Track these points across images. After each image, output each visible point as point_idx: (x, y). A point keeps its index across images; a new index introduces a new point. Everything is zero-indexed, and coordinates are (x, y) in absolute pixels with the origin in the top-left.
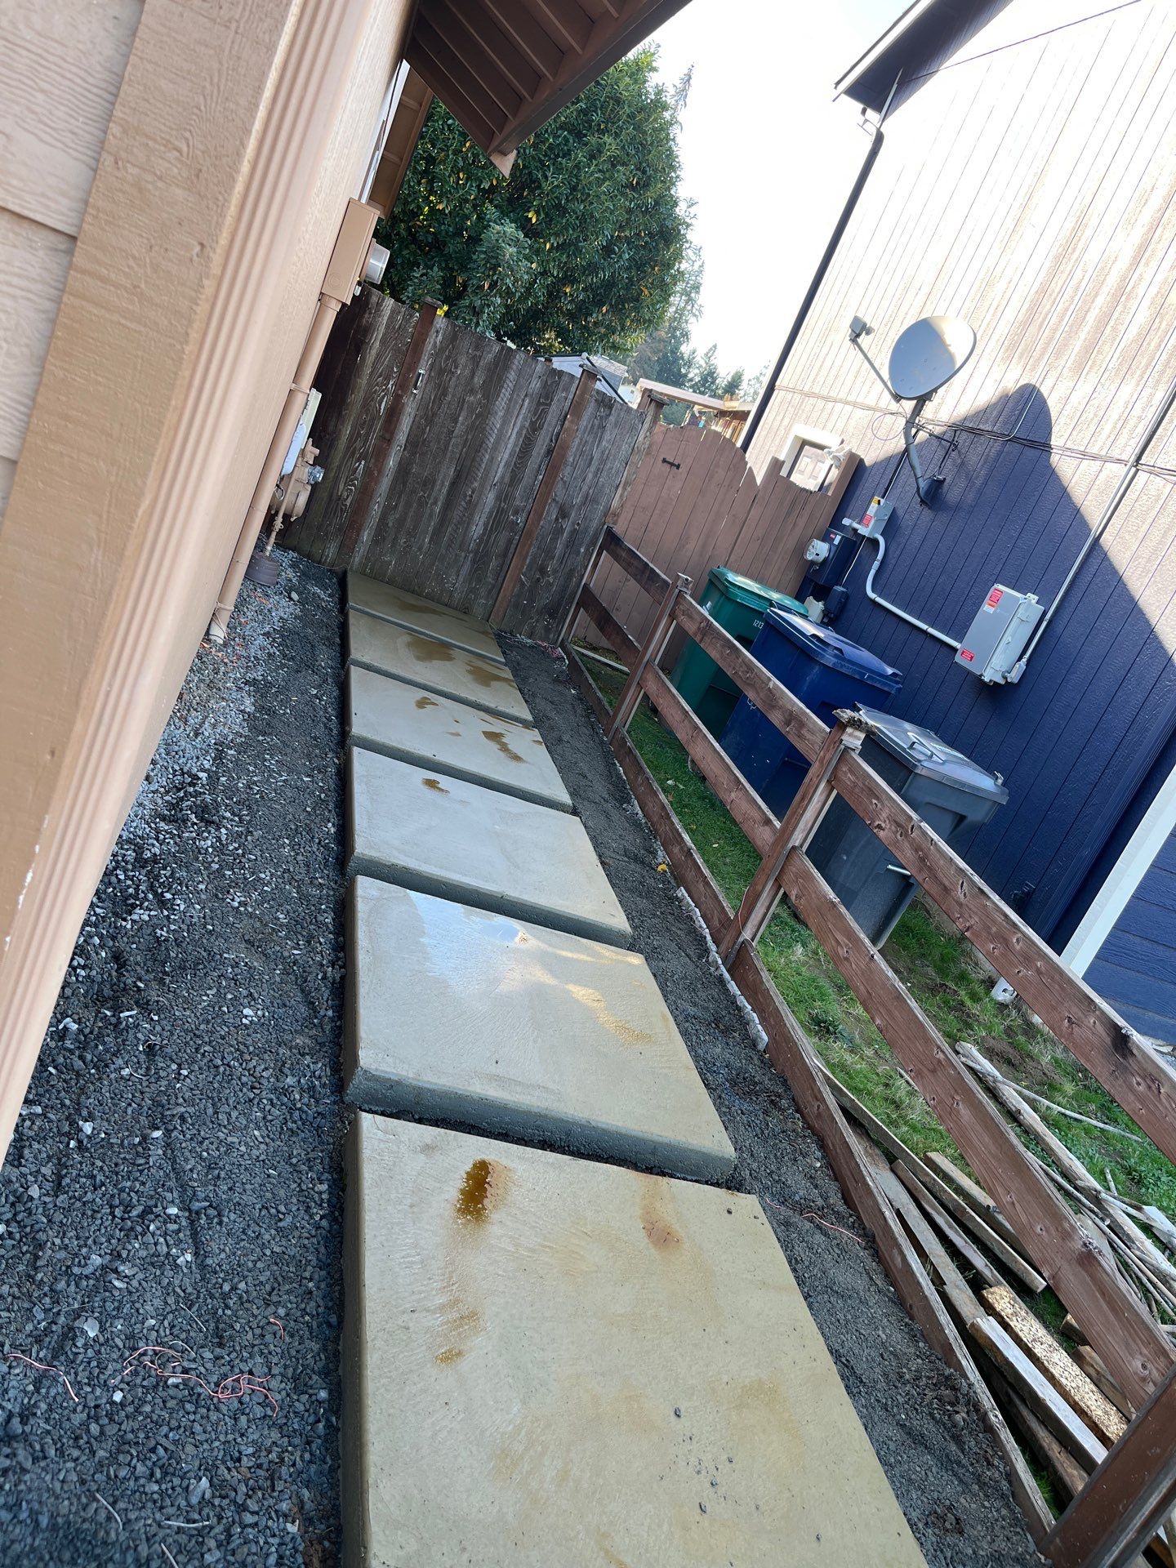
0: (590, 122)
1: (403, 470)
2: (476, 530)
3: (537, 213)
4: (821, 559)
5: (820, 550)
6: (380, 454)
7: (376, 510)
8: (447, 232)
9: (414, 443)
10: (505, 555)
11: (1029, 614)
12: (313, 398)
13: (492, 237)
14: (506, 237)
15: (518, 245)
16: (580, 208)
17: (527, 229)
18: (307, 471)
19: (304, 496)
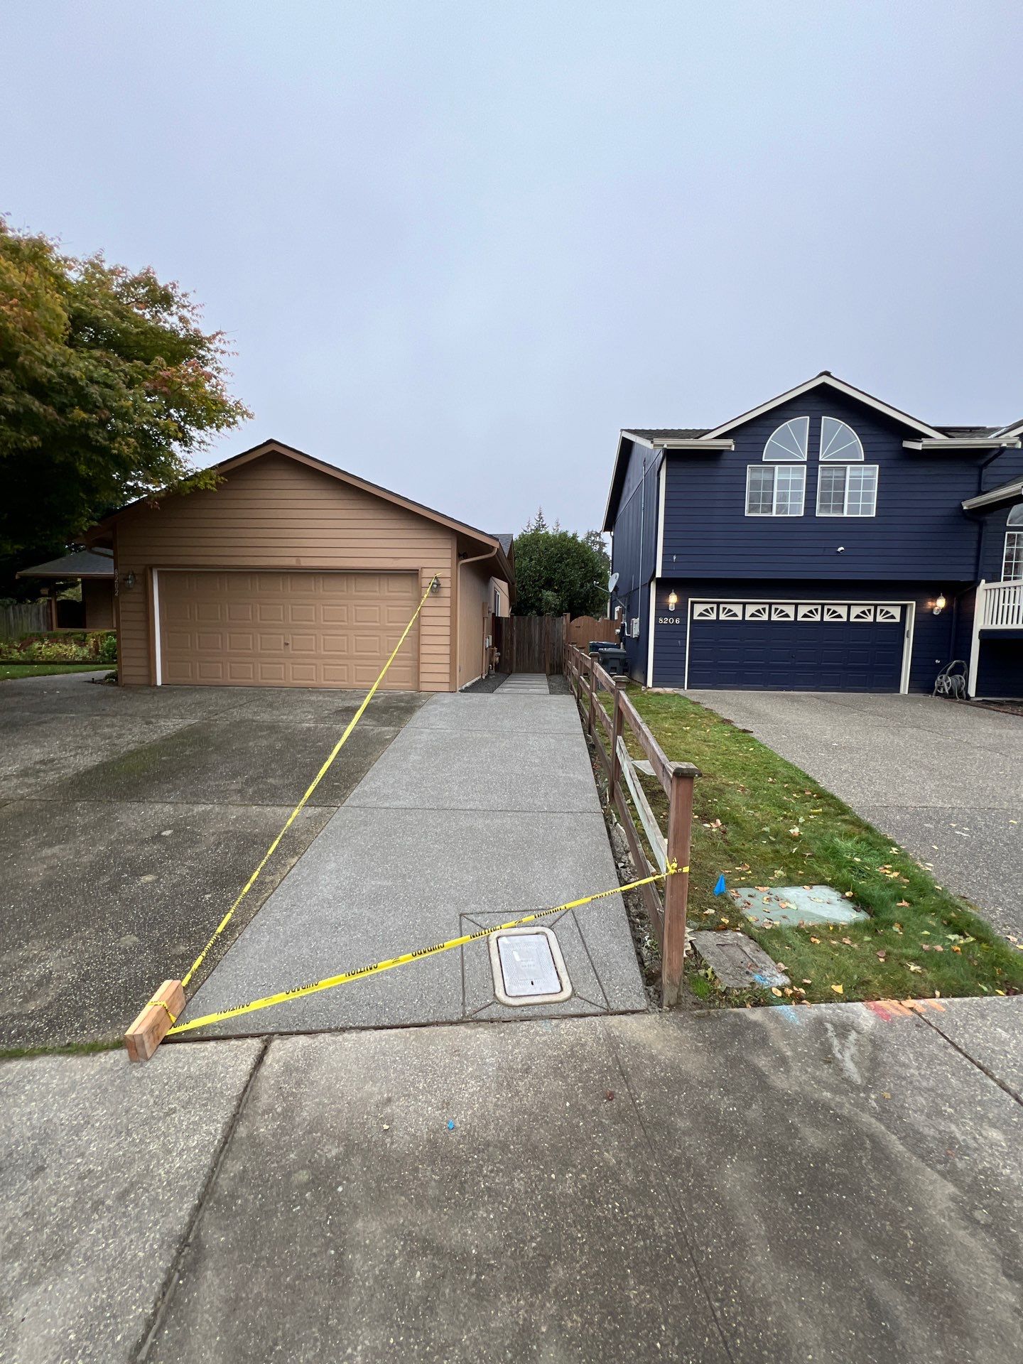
1: (517, 649)
2: (537, 655)
5: (618, 631)
6: (512, 648)
7: (515, 659)
8: (534, 601)
9: (518, 642)
10: (545, 659)
11: (636, 621)
12: (491, 637)
13: (544, 597)
14: (548, 595)
15: (553, 596)
16: (568, 580)
17: (556, 591)
18: (496, 654)
19: (497, 659)
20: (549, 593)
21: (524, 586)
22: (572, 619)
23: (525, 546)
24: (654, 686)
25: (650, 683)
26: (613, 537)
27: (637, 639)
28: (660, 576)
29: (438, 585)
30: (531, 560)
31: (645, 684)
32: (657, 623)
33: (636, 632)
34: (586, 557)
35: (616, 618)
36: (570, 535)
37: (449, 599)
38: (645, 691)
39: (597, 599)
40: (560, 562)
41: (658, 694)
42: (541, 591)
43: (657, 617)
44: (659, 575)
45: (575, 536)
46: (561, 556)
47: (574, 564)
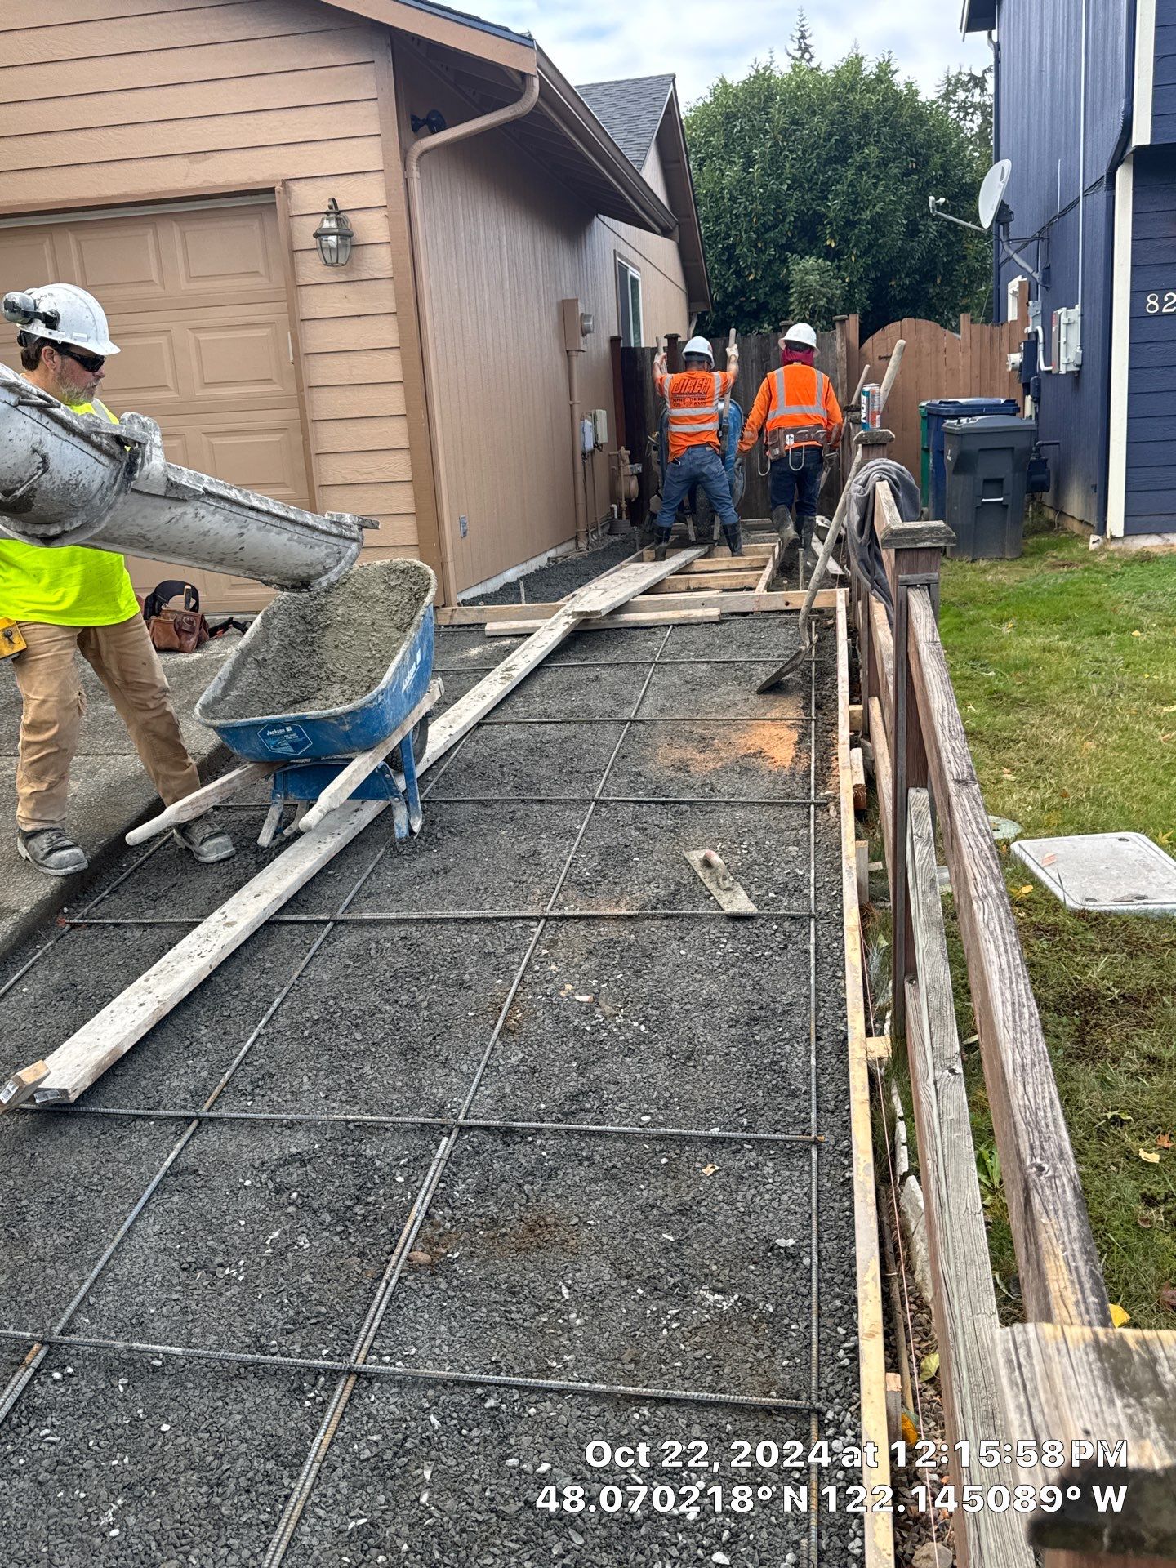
0: (849, 146)
3: (832, 237)
4: (1018, 364)
5: (1016, 358)
8: (765, 294)
11: (1070, 318)
12: (602, 414)
13: (796, 277)
14: (807, 270)
15: (822, 271)
16: (866, 215)
17: (831, 255)
18: (629, 468)
19: (634, 483)
20: (810, 262)
21: (730, 249)
22: (864, 335)
23: (730, 117)
24: (1130, 531)
25: (1116, 522)
26: (997, 48)
27: (1076, 377)
28: (1147, 142)
29: (345, 235)
30: (750, 161)
31: (1102, 529)
32: (1137, 316)
33: (1069, 353)
34: (920, 137)
35: (1012, 314)
36: (870, 68)
37: (388, 286)
38: (1102, 550)
39: (961, 268)
40: (842, 160)
41: (1146, 558)
42: (785, 261)
43: (1137, 294)
44: (1142, 136)
45: (885, 72)
46: (843, 140)
47: (883, 163)
